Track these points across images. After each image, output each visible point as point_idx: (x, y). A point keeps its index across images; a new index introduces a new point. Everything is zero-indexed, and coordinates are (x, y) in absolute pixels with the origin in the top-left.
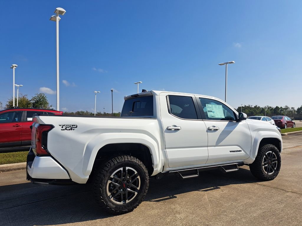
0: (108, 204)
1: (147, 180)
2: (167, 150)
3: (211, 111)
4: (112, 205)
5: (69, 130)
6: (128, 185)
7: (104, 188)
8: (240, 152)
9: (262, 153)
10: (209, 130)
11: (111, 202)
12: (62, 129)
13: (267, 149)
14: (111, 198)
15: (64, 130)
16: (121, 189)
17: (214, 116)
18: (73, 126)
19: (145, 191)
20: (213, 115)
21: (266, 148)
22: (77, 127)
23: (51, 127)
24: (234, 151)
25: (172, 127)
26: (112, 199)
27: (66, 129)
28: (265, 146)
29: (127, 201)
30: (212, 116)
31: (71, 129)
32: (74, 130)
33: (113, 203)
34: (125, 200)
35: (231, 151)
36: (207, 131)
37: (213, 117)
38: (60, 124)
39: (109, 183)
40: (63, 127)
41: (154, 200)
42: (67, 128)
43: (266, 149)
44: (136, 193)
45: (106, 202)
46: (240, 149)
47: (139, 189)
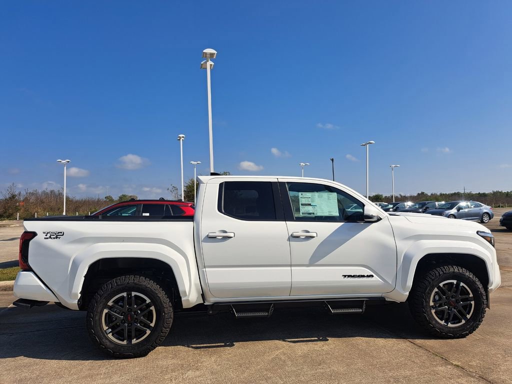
0: (103, 342)
1: (165, 314)
2: (207, 269)
3: (310, 205)
4: (108, 343)
5: (54, 238)
6: (136, 319)
7: (97, 318)
8: (370, 279)
9: (427, 283)
10: (294, 238)
11: (107, 339)
12: (46, 237)
13: (440, 275)
14: (110, 333)
15: (48, 238)
16: (124, 323)
17: (314, 214)
18: (59, 234)
19: (162, 330)
20: (311, 212)
21: (439, 273)
22: (63, 235)
23: (34, 234)
24: (354, 276)
25: (218, 234)
26: (110, 336)
27: (50, 237)
28: (438, 269)
29: (134, 341)
30: (310, 214)
31: (57, 238)
32: (59, 238)
33: (111, 341)
34: (130, 339)
35: (345, 276)
36: (289, 240)
37: (312, 215)
38: (45, 231)
39: (106, 313)
40: (46, 236)
41: (193, 346)
42: (52, 237)
43: (437, 275)
44: (148, 332)
45: (100, 338)
46: (368, 272)
47: (153, 326)
